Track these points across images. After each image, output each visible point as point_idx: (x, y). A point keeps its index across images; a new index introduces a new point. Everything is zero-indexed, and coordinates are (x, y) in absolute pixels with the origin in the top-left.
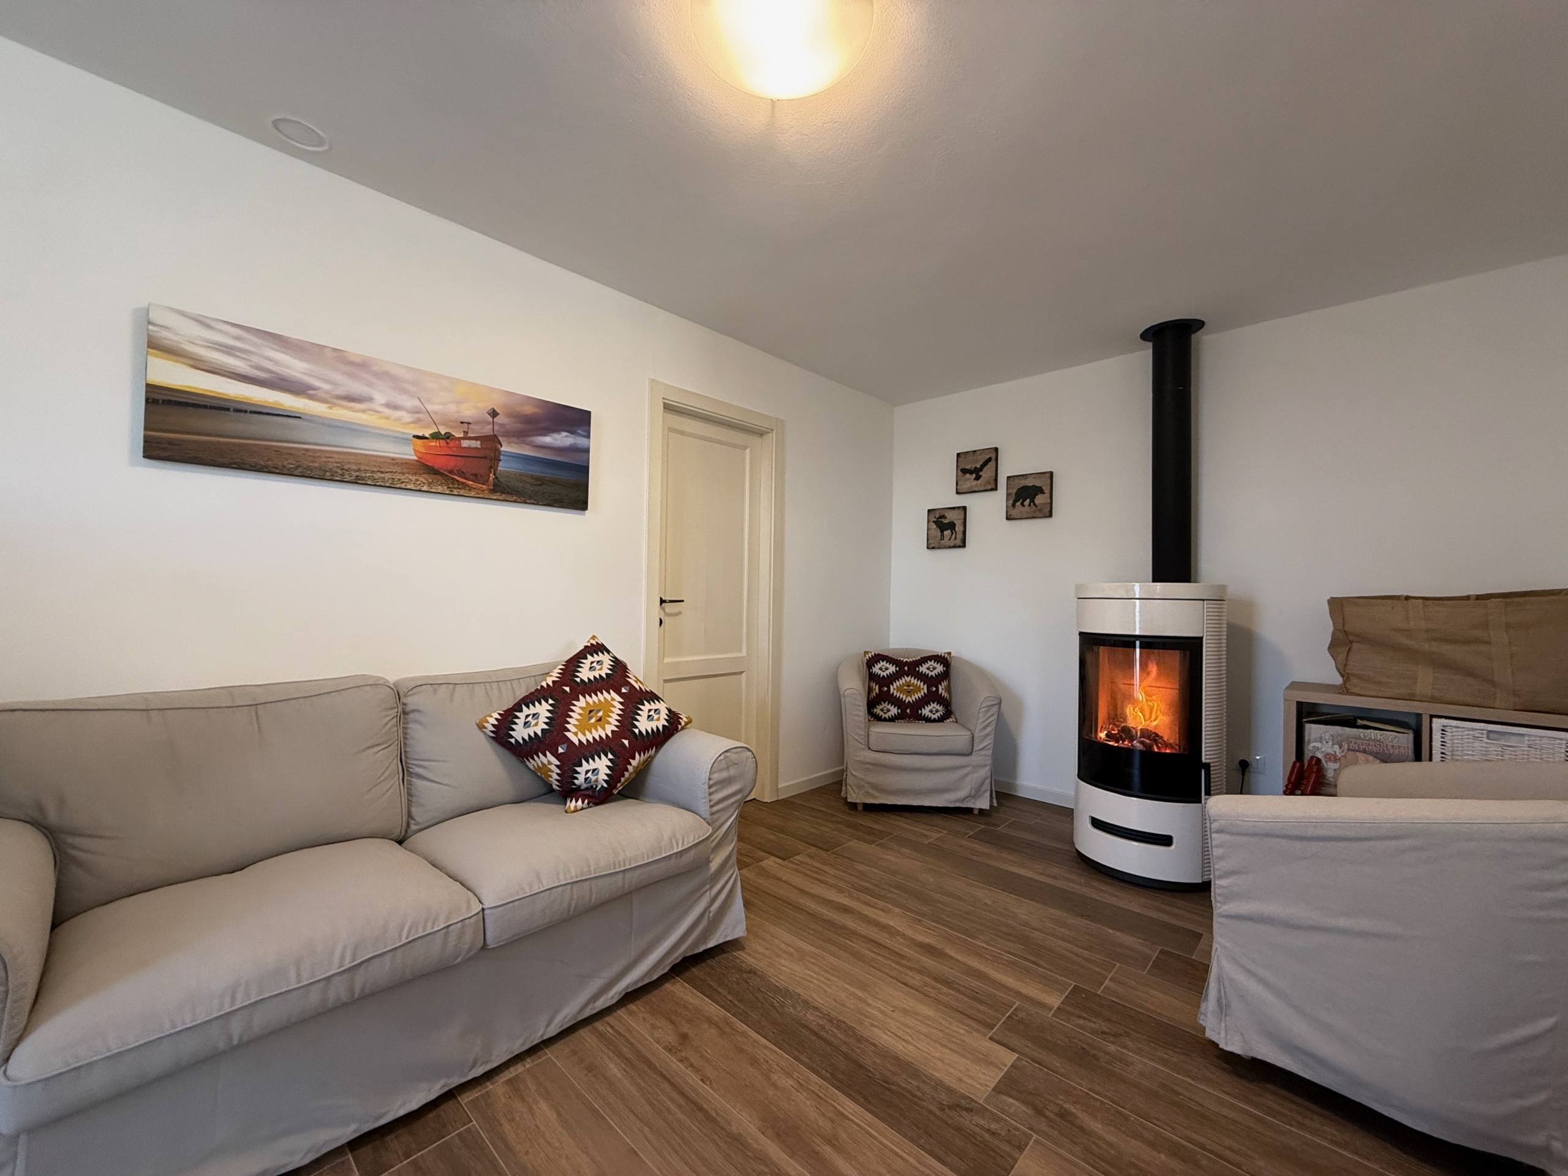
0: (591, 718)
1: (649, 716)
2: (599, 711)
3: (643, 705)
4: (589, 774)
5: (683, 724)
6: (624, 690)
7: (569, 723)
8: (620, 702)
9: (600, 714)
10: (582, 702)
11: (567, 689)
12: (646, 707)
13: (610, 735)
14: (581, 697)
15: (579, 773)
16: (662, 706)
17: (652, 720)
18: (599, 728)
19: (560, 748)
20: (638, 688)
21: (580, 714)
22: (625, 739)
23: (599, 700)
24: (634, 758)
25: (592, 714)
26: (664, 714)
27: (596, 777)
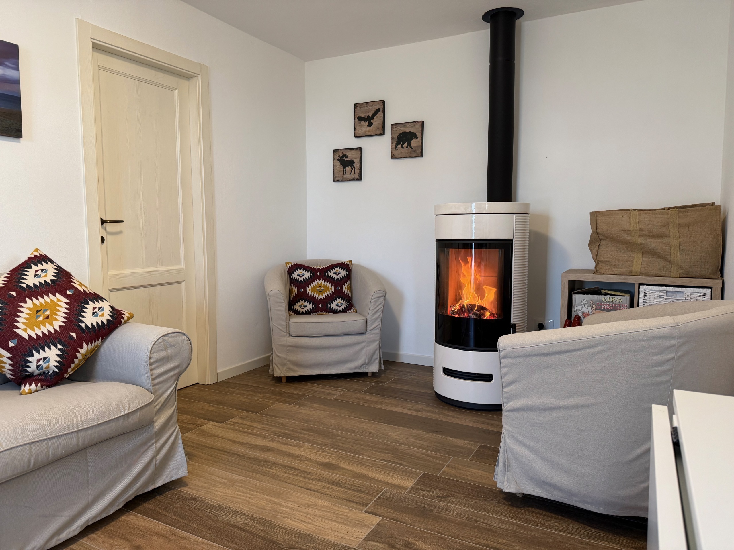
0: (38, 317)
1: (94, 313)
2: (46, 310)
3: (88, 304)
4: (41, 362)
5: (126, 318)
6: (68, 293)
7: (18, 322)
8: (65, 303)
9: (48, 313)
10: (29, 303)
11: (14, 294)
12: (91, 305)
13: (58, 329)
14: (27, 300)
15: (31, 362)
16: (106, 305)
17: (97, 316)
18: (47, 324)
19: (10, 343)
20: (82, 291)
21: (28, 314)
22: (73, 332)
23: (45, 302)
24: (82, 348)
25: (39, 314)
26: (107, 310)
27: (47, 364)
